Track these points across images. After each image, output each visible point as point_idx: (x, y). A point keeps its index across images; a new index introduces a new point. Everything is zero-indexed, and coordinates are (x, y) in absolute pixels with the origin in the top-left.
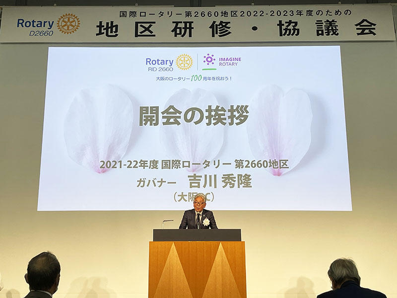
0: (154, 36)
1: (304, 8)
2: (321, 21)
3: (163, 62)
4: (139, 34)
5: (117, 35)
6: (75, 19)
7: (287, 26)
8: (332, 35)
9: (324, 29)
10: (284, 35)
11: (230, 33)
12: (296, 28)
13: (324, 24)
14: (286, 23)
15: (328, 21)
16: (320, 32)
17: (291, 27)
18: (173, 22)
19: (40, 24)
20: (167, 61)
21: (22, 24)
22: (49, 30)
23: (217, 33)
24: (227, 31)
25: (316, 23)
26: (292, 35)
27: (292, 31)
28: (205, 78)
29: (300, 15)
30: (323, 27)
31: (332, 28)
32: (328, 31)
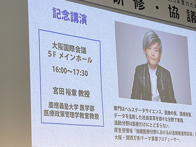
2: (189, 11)
7: (173, 10)
8: (194, 22)
9: (190, 17)
10: (172, 17)
11: (144, 8)
12: (178, 13)
13: (190, 14)
14: (173, 7)
15: (192, 12)
16: (189, 20)
17: (175, 12)
23: (137, 6)
25: (187, 12)
26: (176, 18)
27: (176, 15)
29: (179, 2)
31: (194, 17)
32: (192, 19)
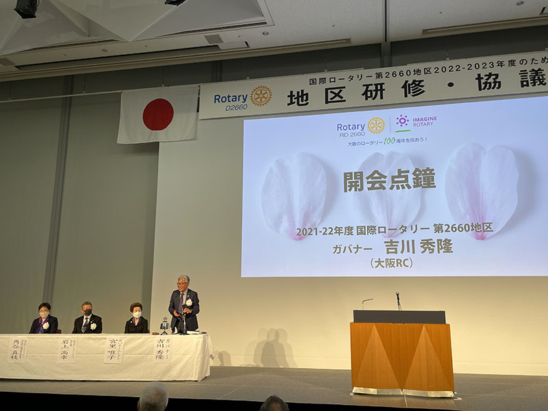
0: (345, 101)
1: (506, 58)
2: (526, 71)
3: (355, 127)
4: (329, 100)
5: (307, 104)
6: (268, 91)
7: (487, 79)
8: (539, 85)
9: (529, 79)
10: (484, 89)
11: (424, 91)
12: (497, 80)
13: (530, 74)
14: (486, 76)
15: (533, 70)
16: (525, 83)
17: (491, 80)
18: (364, 85)
19: (235, 98)
20: (358, 125)
21: (218, 99)
22: (244, 104)
23: (409, 93)
24: (420, 89)
25: (520, 74)
26: (493, 88)
27: (493, 85)
28: (399, 141)
29: (502, 66)
30: (528, 77)
31: (539, 78)
32: (534, 81)
